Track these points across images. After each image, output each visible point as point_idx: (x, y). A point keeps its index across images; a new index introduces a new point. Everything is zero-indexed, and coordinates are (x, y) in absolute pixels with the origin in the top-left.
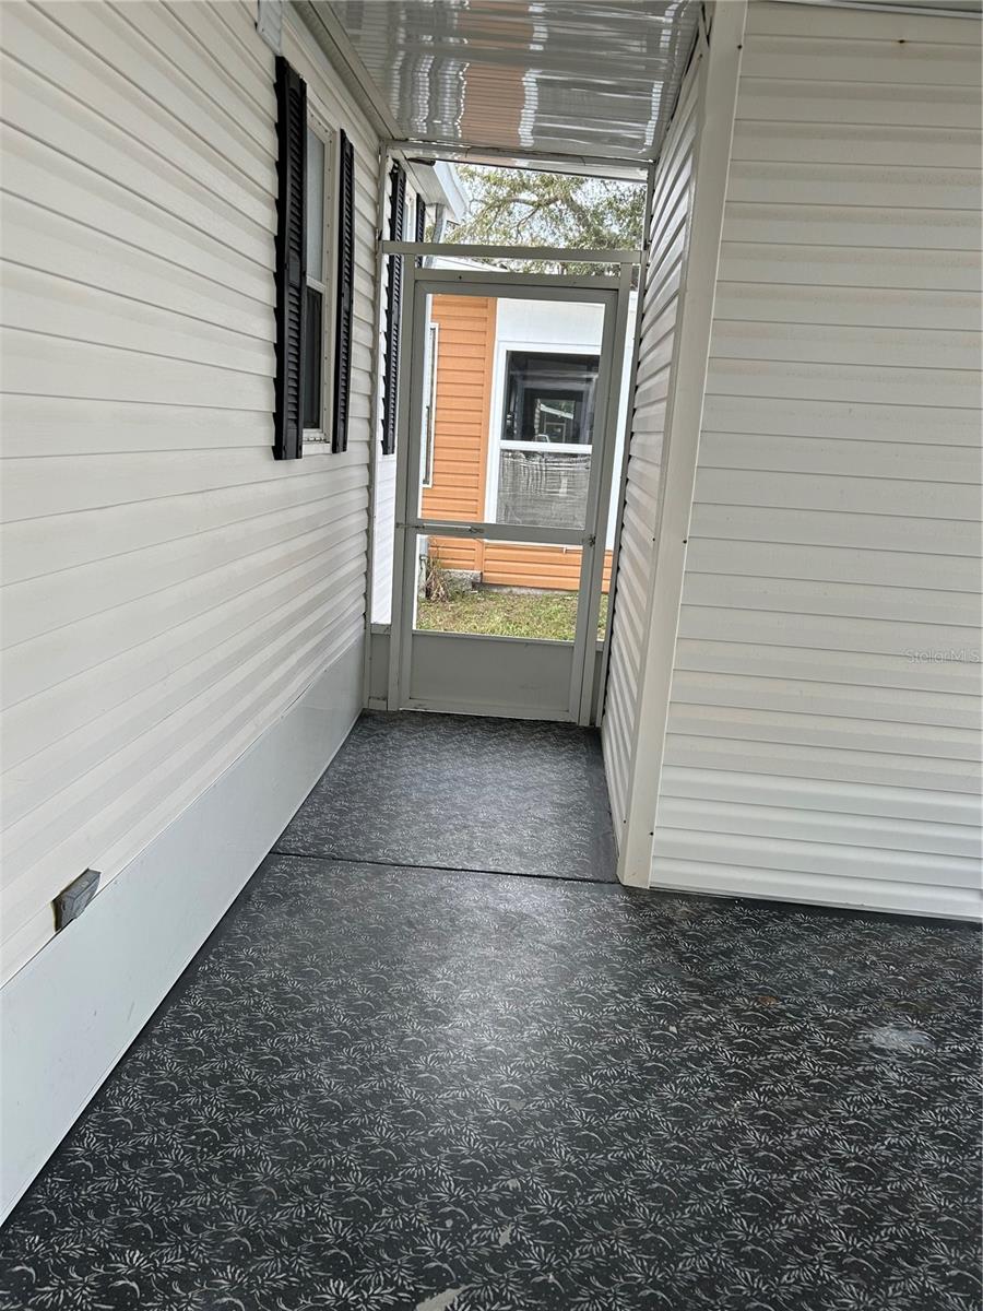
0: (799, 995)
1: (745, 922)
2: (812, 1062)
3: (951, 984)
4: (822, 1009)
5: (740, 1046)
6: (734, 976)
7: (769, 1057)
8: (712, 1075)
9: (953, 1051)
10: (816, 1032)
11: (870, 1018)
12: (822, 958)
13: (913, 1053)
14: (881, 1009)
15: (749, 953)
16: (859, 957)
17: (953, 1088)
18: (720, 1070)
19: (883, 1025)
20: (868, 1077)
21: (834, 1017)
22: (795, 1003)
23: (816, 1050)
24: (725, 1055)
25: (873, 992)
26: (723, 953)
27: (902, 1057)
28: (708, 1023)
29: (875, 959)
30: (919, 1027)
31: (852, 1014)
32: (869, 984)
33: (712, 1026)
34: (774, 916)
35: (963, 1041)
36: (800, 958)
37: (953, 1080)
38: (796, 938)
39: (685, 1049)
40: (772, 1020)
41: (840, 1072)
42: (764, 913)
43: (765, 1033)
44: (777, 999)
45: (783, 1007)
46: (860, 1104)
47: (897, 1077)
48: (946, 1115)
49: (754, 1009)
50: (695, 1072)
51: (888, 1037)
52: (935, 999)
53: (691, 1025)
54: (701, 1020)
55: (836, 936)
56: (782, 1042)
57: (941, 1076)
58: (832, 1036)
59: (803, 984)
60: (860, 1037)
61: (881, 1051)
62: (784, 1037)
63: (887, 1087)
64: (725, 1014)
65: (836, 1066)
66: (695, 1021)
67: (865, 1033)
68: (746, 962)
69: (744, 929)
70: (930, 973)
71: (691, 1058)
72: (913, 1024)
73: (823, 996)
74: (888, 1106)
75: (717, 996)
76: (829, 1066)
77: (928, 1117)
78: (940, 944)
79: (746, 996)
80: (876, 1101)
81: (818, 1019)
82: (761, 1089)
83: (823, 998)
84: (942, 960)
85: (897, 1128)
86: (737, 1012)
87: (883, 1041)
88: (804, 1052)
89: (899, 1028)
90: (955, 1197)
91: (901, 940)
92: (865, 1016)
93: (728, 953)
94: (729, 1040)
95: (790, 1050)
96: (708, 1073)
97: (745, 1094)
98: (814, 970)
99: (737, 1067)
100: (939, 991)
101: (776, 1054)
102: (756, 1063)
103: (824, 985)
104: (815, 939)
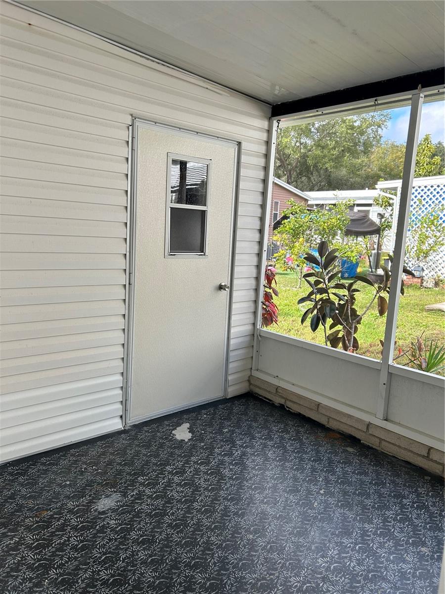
0: (57, 502)
1: (16, 474)
2: (75, 536)
3: (120, 464)
4: (70, 504)
5: (37, 548)
6: (20, 508)
7: (53, 545)
8: (27, 573)
9: (132, 496)
10: (72, 519)
11: (93, 498)
12: (61, 477)
13: (117, 506)
14: (97, 491)
15: (24, 491)
16: (78, 469)
17: (138, 515)
18: (30, 567)
19: (100, 499)
20: (102, 530)
21: (77, 506)
22: (57, 508)
23: (75, 528)
24: (31, 557)
25: (90, 484)
26: (10, 498)
27: (114, 511)
28: (15, 543)
29: (85, 466)
30: (115, 492)
31: (84, 500)
32: (87, 480)
33: (18, 544)
34: (31, 465)
35: (134, 490)
36: (51, 482)
37: (136, 510)
38: (46, 472)
39: (7, 566)
40: (48, 523)
41: (89, 534)
42: (24, 466)
43: (46, 533)
44: (47, 510)
45: (51, 513)
46: (104, 546)
47: (114, 522)
48: (140, 529)
49: (37, 522)
50: (17, 577)
51: (105, 503)
52: (117, 475)
53: (6, 549)
54: (10, 544)
55: (64, 462)
56: (57, 533)
57: (132, 511)
58: (79, 517)
59: (57, 495)
60: (92, 510)
61: (104, 513)
62: (58, 530)
63: (113, 530)
64: (22, 533)
65: (86, 532)
66: (7, 546)
67: (94, 507)
68: (24, 497)
69: (17, 478)
70: (110, 463)
71: (12, 570)
72: (112, 492)
73: (68, 497)
74: (116, 539)
75: (15, 524)
76: (84, 534)
77: (133, 535)
78: (109, 447)
79: (30, 517)
80: (110, 540)
81: (70, 511)
82: (56, 566)
83: (69, 498)
84: (112, 454)
85: (123, 548)
86: (29, 529)
87: (103, 507)
88: (69, 532)
89: (107, 496)
90: (157, 568)
91: (93, 452)
92: (91, 498)
93: (12, 497)
94: (29, 547)
95: (63, 535)
96: (24, 573)
97: (48, 574)
98: (60, 485)
99: (39, 560)
100: (117, 470)
101: (57, 541)
102: (47, 552)
103: (67, 491)
104: (54, 468)
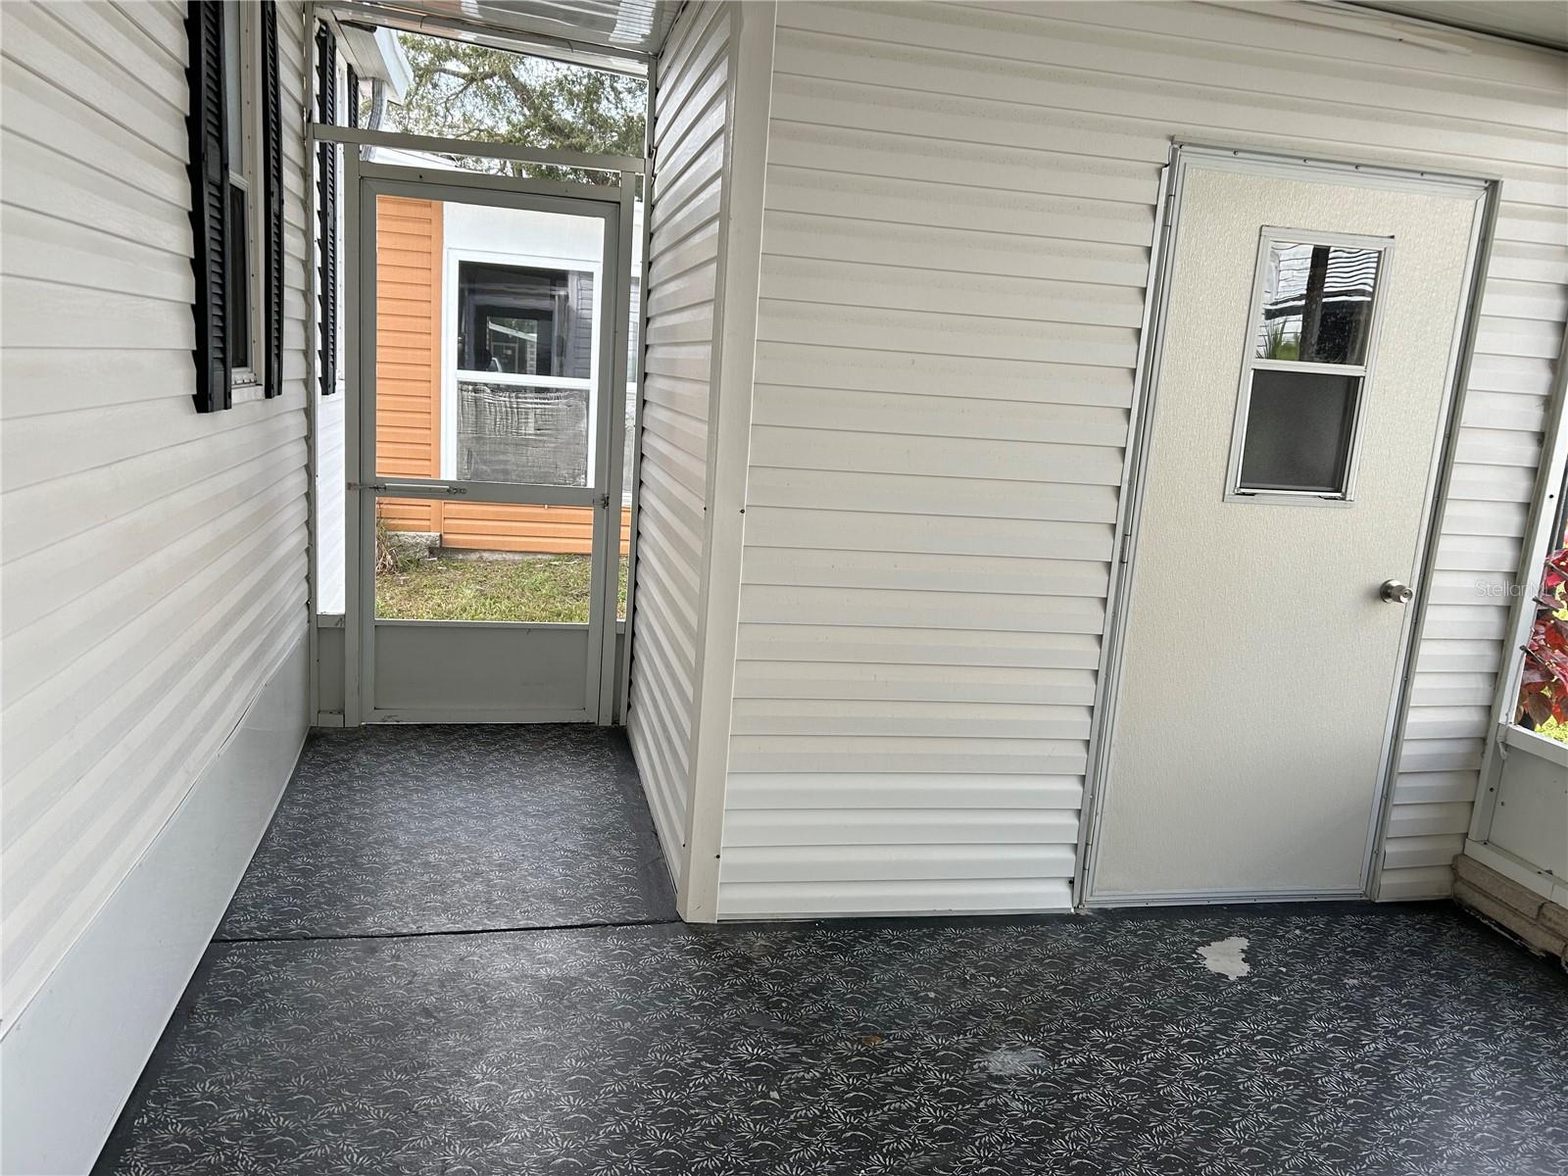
0: (904, 1028)
1: (830, 948)
2: (931, 1106)
3: (1054, 988)
4: (930, 1040)
5: (853, 1102)
6: (830, 1016)
7: (886, 1109)
8: (828, 1144)
9: (1070, 1065)
10: (930, 1070)
11: (981, 1043)
12: (919, 979)
13: (1031, 1075)
14: (990, 1030)
15: (841, 986)
16: (957, 972)
17: (1078, 1107)
18: (835, 1135)
19: (996, 1049)
20: (993, 1112)
21: (945, 1048)
22: (902, 1039)
23: (933, 1090)
24: (839, 1116)
25: (978, 1011)
26: (814, 990)
27: (1022, 1082)
28: (812, 1080)
29: (973, 971)
30: (1031, 1044)
31: (963, 1041)
32: (973, 1002)
33: (818, 1083)
34: (861, 936)
35: (1077, 1052)
36: (897, 983)
37: (1075, 1098)
38: (889, 959)
39: (792, 1117)
40: (880, 1063)
41: (963, 1112)
42: (848, 935)
43: (877, 1081)
44: (882, 1037)
45: (890, 1045)
46: (990, 1147)
47: (1021, 1107)
48: (1077, 1140)
49: (860, 1054)
50: (809, 1144)
51: (1005, 1061)
52: (1042, 1008)
53: (794, 1086)
54: (803, 1078)
55: (929, 950)
56: (896, 1088)
57: (1064, 1096)
58: (947, 1071)
59: (906, 1013)
60: (975, 1067)
61: (999, 1079)
62: (898, 1082)
63: (1014, 1120)
64: (829, 1065)
65: (957, 1106)
66: (798, 1081)
67: (980, 1062)
68: (840, 997)
69: (832, 956)
70: (1031, 979)
71: (801, 1127)
72: (1025, 1042)
73: (928, 1025)
74: (1018, 1143)
75: (816, 1045)
76: (951, 1106)
77: (1059, 1146)
78: (1033, 943)
79: (848, 1039)
80: (1006, 1139)
81: (929, 1054)
82: (884, 1150)
83: (930, 1027)
84: (1039, 961)
85: (1032, 1167)
86: (841, 1060)
87: (999, 1066)
88: (922, 1095)
89: (1013, 1048)
91: (996, 945)
92: (976, 1040)
93: (818, 989)
94: (839, 1097)
95: (907, 1096)
96: (823, 1142)
97: (868, 1160)
98: (914, 994)
99: (854, 1128)
100: (1043, 997)
101: (892, 1104)
102: (874, 1118)
103: (928, 1011)
104: (908, 957)
